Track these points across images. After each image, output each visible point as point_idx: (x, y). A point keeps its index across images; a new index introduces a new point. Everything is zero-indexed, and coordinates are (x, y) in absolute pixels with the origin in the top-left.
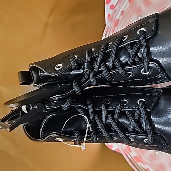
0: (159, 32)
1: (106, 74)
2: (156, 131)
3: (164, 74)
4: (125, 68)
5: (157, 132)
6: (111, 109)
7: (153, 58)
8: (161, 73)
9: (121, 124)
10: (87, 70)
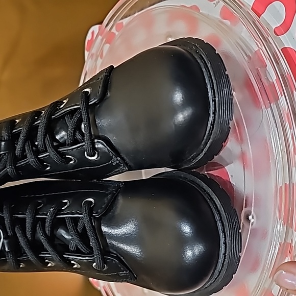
0: (109, 95)
1: (30, 159)
2: (109, 250)
3: (119, 159)
4: (60, 150)
5: (112, 250)
6: (41, 215)
7: (100, 134)
8: (114, 157)
9: (58, 239)
10: (5, 154)
